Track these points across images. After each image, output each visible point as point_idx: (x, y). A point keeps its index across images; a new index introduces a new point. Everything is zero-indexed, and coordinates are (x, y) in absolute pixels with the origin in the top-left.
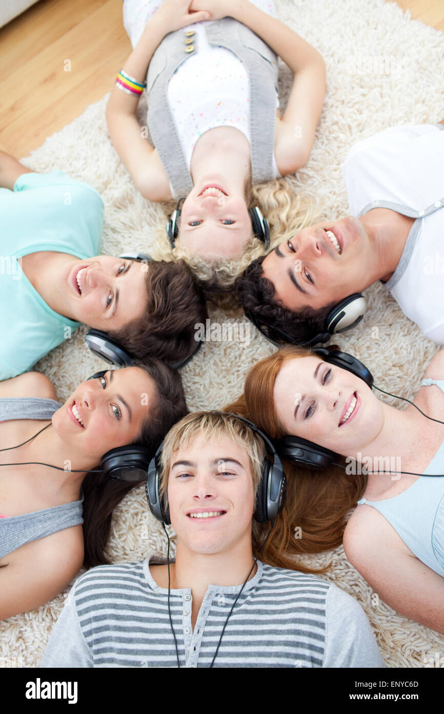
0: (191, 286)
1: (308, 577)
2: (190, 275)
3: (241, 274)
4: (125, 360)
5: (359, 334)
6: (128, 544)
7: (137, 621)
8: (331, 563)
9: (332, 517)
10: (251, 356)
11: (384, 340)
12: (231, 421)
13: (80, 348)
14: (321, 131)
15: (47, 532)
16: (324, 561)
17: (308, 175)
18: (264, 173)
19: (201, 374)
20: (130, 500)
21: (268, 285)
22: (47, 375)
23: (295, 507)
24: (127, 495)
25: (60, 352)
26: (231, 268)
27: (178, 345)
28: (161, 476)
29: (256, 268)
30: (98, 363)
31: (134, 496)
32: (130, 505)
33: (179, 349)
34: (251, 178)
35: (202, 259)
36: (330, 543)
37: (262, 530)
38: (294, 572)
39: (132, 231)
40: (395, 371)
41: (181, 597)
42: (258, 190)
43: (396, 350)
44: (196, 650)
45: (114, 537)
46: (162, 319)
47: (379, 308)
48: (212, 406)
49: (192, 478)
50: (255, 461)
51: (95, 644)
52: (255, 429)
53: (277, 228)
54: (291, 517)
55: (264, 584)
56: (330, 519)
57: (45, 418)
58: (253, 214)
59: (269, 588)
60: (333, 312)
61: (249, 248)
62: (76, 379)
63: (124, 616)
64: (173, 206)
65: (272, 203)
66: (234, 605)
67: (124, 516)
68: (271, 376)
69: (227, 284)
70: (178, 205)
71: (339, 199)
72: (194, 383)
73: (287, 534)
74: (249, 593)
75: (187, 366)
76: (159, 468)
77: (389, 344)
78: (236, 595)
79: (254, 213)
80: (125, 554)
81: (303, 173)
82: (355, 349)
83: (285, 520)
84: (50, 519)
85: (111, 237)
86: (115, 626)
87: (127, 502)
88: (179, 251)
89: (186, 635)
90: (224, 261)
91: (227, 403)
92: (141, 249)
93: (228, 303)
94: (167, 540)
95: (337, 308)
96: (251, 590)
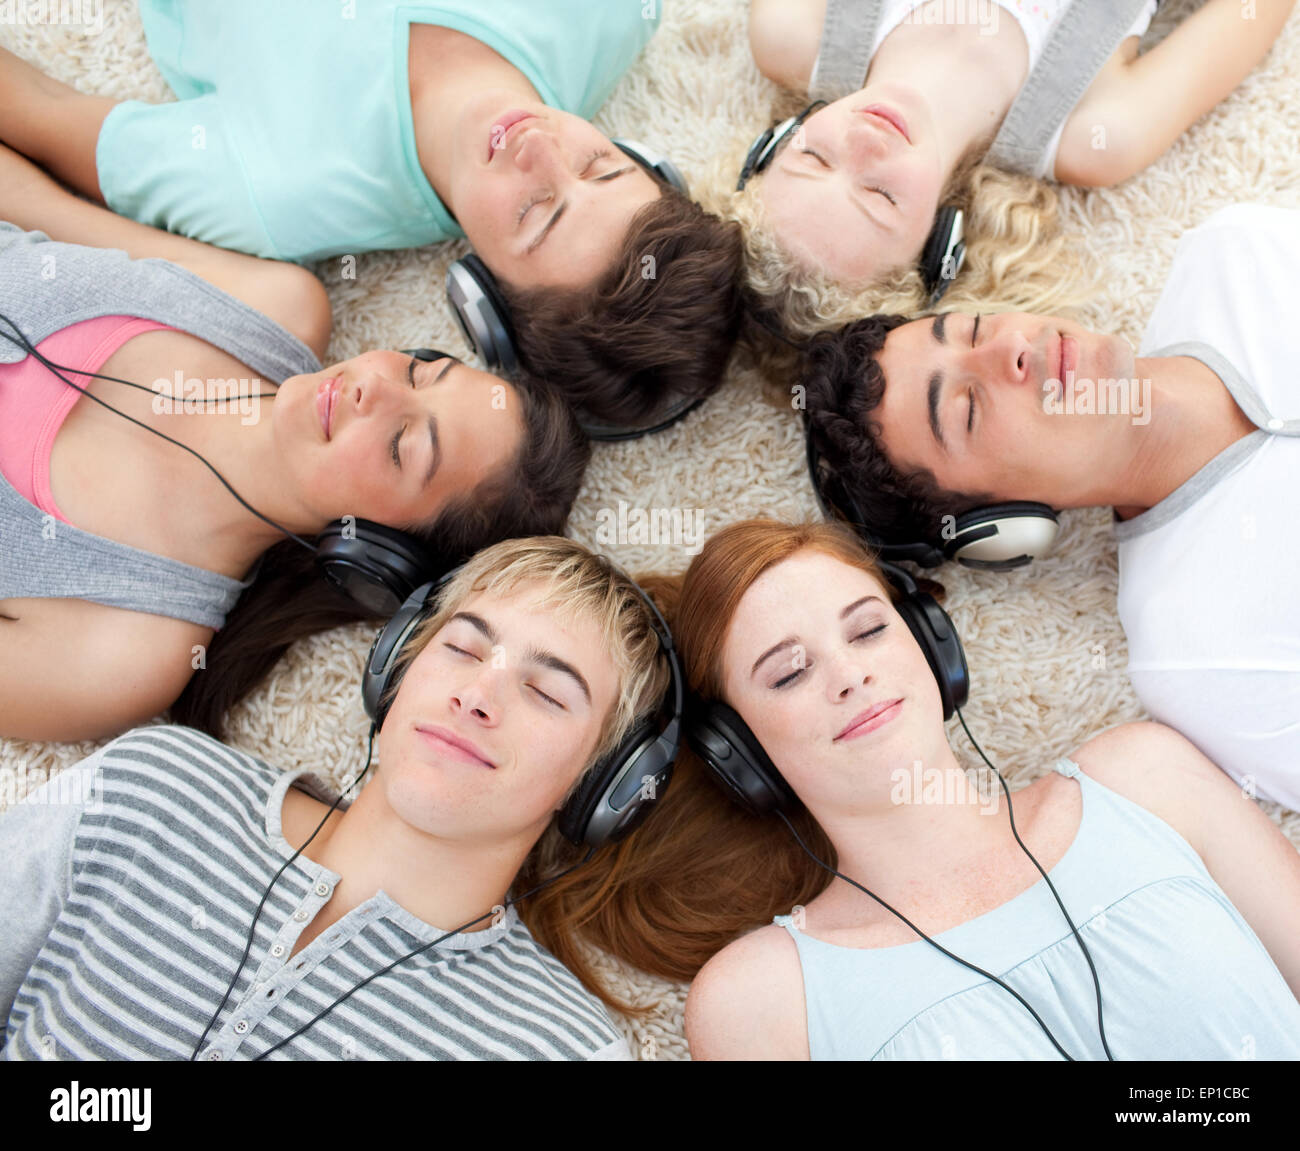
0: (722, 290)
1: (586, 998)
2: (731, 266)
3: (837, 325)
4: (500, 358)
5: (1004, 592)
6: (285, 726)
7: (194, 874)
8: (656, 1006)
9: (713, 917)
10: (762, 505)
11: (1047, 636)
12: (624, 597)
13: (435, 283)
14: (1198, 138)
15: (130, 601)
16: (643, 993)
17: (1112, 212)
18: (1021, 151)
19: (639, 480)
20: (341, 643)
21: (874, 380)
22: (333, 296)
23: (654, 854)
24: (341, 629)
25: (388, 267)
26: (825, 300)
27: (624, 393)
28: (421, 624)
29: (873, 332)
30: (450, 334)
31: (353, 639)
32: (334, 652)
33: (623, 402)
34: (987, 146)
35: (777, 246)
36: (678, 966)
37: (563, 856)
38: (568, 975)
39: (687, 108)
40: (1028, 710)
41: (311, 880)
42: (985, 179)
43: (1057, 669)
44: (271, 999)
45: (264, 698)
46: (619, 320)
47: (1081, 566)
48: (620, 557)
49: (478, 662)
50: (624, 707)
51: (87, 871)
52: (668, 644)
53: (976, 279)
54: (634, 868)
55: (492, 958)
56: (707, 920)
57: (270, 376)
58: (943, 221)
59: (494, 970)
60: (976, 514)
61: (888, 282)
62: (388, 340)
63: (175, 849)
64: (796, 106)
65: (995, 221)
66: (404, 961)
67: (310, 668)
68: (757, 560)
69: (799, 327)
70: (805, 108)
71: (1144, 298)
72: (615, 490)
73: (605, 896)
74: (448, 956)
75: (620, 447)
76: (428, 608)
77: (1052, 650)
78: (420, 943)
79: (947, 219)
80: (266, 742)
81: (1104, 202)
82: (976, 619)
83: (618, 867)
84: (153, 579)
85: (637, 95)
86: (145, 859)
87: (332, 642)
88: (744, 202)
89: (272, 956)
90: (820, 278)
91: (653, 568)
92: (683, 156)
93: (782, 371)
94: (363, 764)
95: (989, 511)
96: (458, 952)
